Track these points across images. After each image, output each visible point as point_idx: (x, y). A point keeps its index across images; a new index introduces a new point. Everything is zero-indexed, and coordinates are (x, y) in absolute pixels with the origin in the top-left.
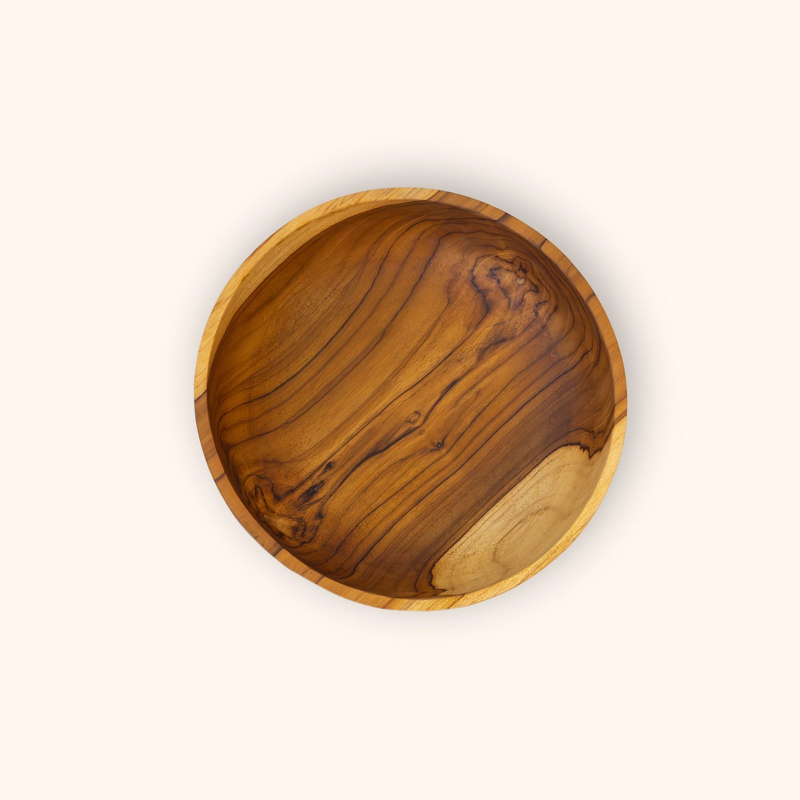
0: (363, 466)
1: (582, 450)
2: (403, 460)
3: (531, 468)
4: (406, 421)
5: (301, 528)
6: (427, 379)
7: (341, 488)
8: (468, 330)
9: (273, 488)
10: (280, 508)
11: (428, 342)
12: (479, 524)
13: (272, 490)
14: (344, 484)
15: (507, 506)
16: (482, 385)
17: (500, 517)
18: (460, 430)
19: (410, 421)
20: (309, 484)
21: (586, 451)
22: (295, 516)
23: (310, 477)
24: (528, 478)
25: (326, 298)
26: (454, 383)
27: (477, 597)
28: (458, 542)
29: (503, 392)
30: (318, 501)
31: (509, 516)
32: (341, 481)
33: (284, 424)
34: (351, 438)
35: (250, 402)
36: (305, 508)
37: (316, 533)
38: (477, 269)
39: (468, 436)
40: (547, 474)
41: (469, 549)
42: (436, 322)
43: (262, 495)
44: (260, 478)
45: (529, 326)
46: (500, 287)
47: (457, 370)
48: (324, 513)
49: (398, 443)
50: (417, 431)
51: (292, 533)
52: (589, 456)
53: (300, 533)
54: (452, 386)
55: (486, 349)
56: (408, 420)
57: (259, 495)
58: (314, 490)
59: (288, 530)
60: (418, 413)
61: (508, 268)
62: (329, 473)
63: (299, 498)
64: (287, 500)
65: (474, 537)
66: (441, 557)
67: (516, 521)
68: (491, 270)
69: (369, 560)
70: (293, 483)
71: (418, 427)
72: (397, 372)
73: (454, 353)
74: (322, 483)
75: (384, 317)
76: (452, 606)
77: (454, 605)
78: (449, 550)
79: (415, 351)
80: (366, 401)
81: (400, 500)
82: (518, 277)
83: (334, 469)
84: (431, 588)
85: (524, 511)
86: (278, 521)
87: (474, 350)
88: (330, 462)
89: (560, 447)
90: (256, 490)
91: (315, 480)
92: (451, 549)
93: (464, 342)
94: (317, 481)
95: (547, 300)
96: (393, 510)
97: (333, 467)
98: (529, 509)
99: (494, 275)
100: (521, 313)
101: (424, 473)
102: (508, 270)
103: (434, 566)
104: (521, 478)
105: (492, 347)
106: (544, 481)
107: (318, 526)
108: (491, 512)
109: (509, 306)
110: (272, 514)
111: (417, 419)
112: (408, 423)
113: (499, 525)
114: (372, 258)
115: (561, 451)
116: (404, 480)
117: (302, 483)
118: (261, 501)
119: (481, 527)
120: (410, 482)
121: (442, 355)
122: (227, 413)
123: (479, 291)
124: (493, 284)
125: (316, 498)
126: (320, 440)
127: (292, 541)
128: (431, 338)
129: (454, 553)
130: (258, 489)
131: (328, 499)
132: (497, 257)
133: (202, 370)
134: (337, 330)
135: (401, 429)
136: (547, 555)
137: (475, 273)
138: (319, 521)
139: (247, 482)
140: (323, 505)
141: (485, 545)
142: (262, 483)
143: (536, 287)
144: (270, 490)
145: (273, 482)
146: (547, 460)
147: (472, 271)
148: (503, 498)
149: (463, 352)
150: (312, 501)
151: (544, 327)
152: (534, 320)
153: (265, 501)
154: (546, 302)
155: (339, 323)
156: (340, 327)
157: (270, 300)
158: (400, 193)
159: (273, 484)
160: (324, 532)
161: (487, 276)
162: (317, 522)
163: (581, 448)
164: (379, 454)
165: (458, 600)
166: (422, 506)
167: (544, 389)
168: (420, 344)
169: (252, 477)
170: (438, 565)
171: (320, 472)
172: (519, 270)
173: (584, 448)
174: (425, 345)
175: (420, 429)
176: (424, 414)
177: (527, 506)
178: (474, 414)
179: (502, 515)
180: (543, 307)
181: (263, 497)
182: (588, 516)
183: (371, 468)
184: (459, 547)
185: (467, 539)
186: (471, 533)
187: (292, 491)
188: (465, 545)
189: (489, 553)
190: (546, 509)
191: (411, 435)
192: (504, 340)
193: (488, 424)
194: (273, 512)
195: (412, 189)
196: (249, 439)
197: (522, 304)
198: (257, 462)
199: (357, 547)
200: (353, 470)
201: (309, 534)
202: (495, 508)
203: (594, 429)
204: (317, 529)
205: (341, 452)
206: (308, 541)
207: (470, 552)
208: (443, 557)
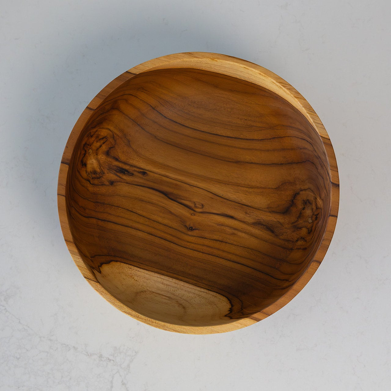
0: (154, 192)
1: (229, 310)
2: (171, 213)
3: (205, 288)
4: (194, 202)
5: (98, 175)
6: (226, 201)
7: (135, 186)
8: (268, 208)
9: (112, 148)
10: (102, 157)
11: (247, 189)
12: (156, 275)
13: (110, 148)
14: (138, 187)
15: (176, 285)
16: (240, 234)
17: (167, 285)
18: (207, 235)
19: (195, 204)
20: (127, 167)
21: (229, 312)
22: (103, 169)
23: (132, 166)
24: (199, 289)
25: (238, 118)
26: (232, 217)
27: (100, 290)
28: (139, 269)
29: (242, 248)
30: (120, 177)
31: (169, 289)
32: (139, 184)
33: (153, 135)
34: (167, 177)
35: (154, 108)
36: (112, 172)
37: (99, 185)
38: (304, 192)
39: (207, 242)
40: (206, 298)
41: (137, 277)
42: (261, 188)
43: (104, 143)
44: (113, 137)
45: (288, 241)
46: (301, 211)
47: (240, 215)
48: (115, 184)
49: (179, 204)
50: (192, 212)
51: (90, 171)
52: (226, 315)
53: (94, 176)
54: (229, 217)
55: (262, 225)
56: (196, 203)
57: (102, 142)
58: (125, 172)
59: (91, 168)
60: (203, 206)
61: (314, 209)
62: (140, 175)
63: (115, 166)
64: (109, 159)
65: (147, 276)
66: (125, 263)
67: (169, 295)
68: (308, 200)
69: (101, 223)
70: (123, 158)
71: (195, 211)
72: (219, 182)
73: (249, 208)
74: (132, 175)
75: (247, 157)
76: (88, 279)
77: (88, 280)
78: (131, 266)
79: (238, 185)
80: (193, 173)
81: (146, 223)
82: (312, 217)
83: (144, 177)
84: (99, 265)
85: (177, 296)
86: (93, 160)
87: (257, 218)
88: (146, 173)
89: (226, 297)
90: (103, 138)
91: (131, 169)
92: (132, 266)
93: (258, 209)
94: (131, 171)
95: (307, 241)
96: (138, 223)
97: (145, 175)
98: (180, 299)
99: (306, 203)
100: (293, 232)
101: (170, 228)
102: (312, 209)
103: (117, 261)
104: (197, 285)
105: (265, 227)
106: (201, 299)
107: (105, 185)
108: (167, 278)
109: (293, 223)
110: (95, 154)
111: (199, 208)
112: (194, 204)
113: (161, 286)
114: (275, 130)
115: (224, 299)
116: (160, 219)
117: (125, 163)
118: (98, 144)
119: (155, 277)
120: (160, 223)
121: (244, 201)
122: (137, 98)
123: (292, 201)
124: (300, 206)
125: (121, 175)
126: (156, 160)
127: (85, 173)
128: (251, 190)
129: (131, 269)
130: (105, 139)
131: (124, 182)
132: (316, 198)
133: (147, 66)
134: (224, 135)
135: (188, 202)
136: (148, 319)
137: (301, 193)
138: (109, 184)
139: (104, 130)
140: (119, 182)
141: (145, 284)
142: (111, 140)
143: (311, 230)
144: (110, 147)
145: (115, 146)
146: (214, 294)
147: (302, 190)
148: (179, 281)
149: (253, 213)
150: (118, 174)
151: (292, 249)
152: (293, 242)
153: (101, 146)
154: (306, 241)
155: (229, 134)
156: (227, 135)
157: (216, 86)
158: (314, 118)
159: (114, 147)
160: (103, 190)
161: (303, 200)
162: (107, 183)
163: (230, 308)
164: (167, 198)
165: (93, 281)
166: (149, 237)
167: (256, 270)
168: (243, 186)
169: (109, 132)
170: (118, 264)
171: (138, 170)
172: (316, 215)
173: (231, 310)
174: (245, 189)
175: (195, 213)
176: (204, 210)
177: (181, 297)
178: (220, 238)
179: (168, 285)
180: (302, 242)
181: (102, 144)
182: (184, 330)
183: (156, 197)
184: (136, 270)
185: (143, 273)
186: (149, 274)
187: (117, 159)
188: (139, 273)
189: (141, 289)
190: (184, 308)
191: (188, 209)
192: (273, 232)
193: (218, 249)
194: (97, 155)
195: (321, 123)
196: (132, 120)
197: (298, 230)
198: (122, 131)
199: (105, 213)
200: (149, 188)
201: (96, 182)
202: (171, 279)
203: (244, 310)
204: (102, 185)
205: (156, 175)
206: (92, 183)
207: (136, 278)
208: (125, 264)
